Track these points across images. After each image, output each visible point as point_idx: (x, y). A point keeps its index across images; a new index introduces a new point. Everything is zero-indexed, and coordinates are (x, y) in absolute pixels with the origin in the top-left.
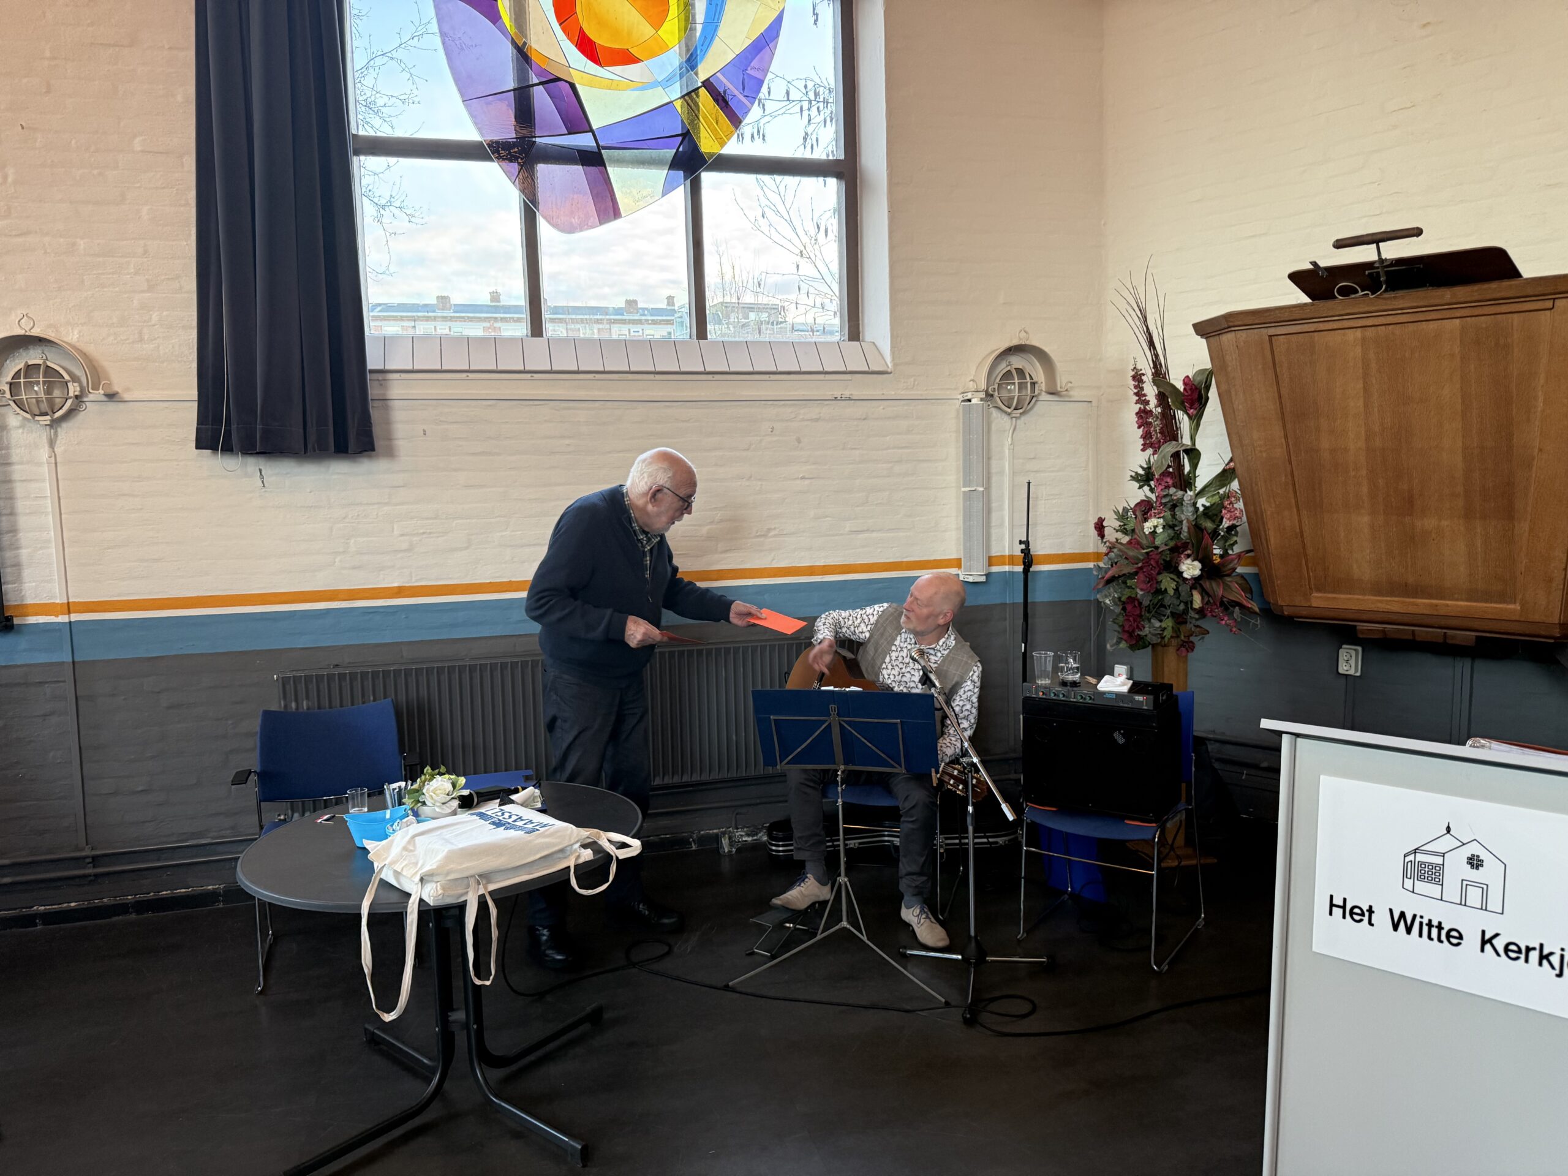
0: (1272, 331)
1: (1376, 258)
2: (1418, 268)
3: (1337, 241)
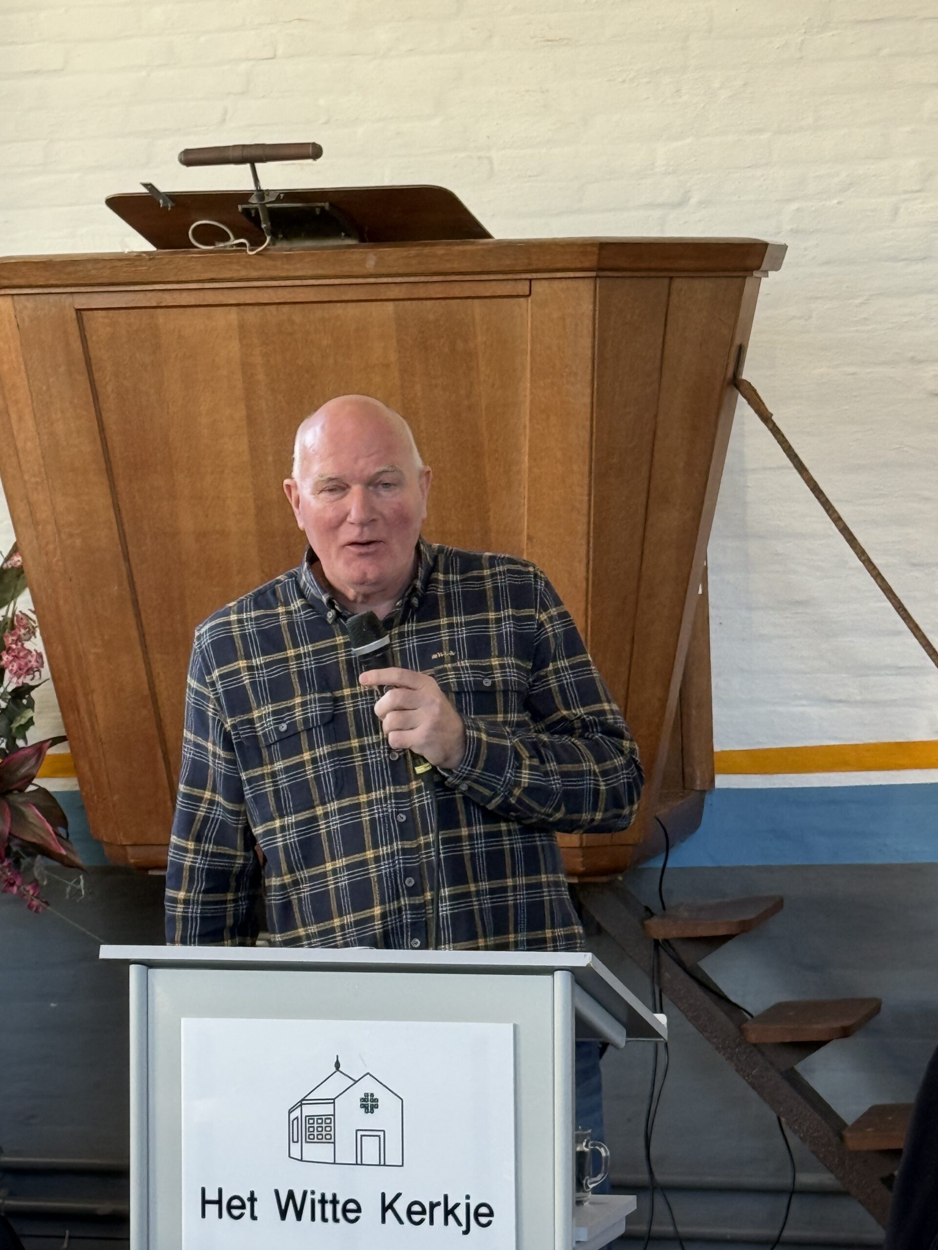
0: (82, 301)
1: (251, 187)
2: (322, 208)
3: (187, 152)
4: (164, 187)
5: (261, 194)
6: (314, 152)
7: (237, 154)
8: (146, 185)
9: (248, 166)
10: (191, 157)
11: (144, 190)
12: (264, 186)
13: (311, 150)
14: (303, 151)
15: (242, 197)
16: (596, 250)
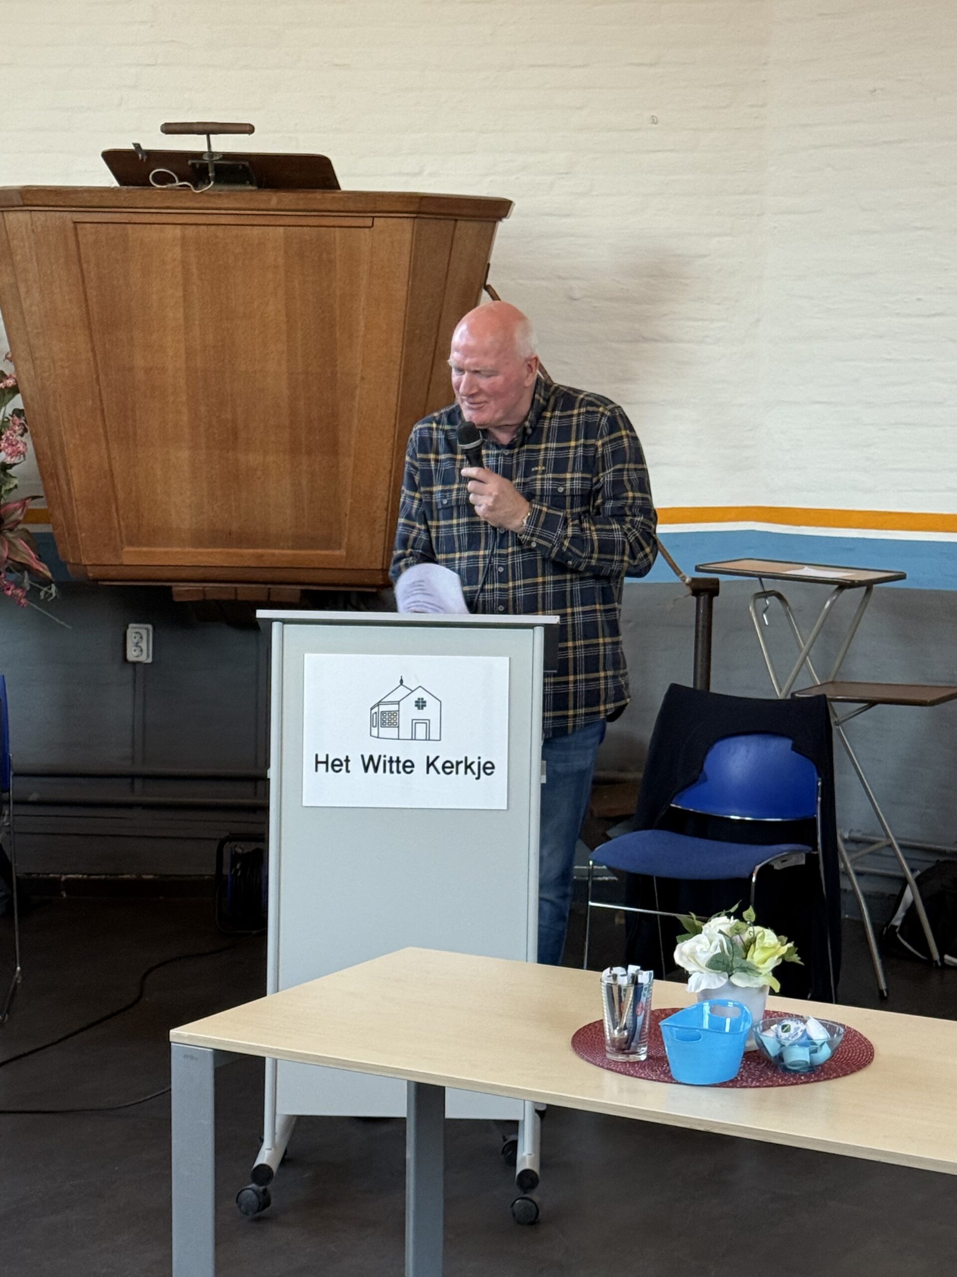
0: (78, 217)
1: (206, 149)
2: (244, 166)
3: (166, 124)
4: (144, 147)
5: (211, 154)
6: (249, 129)
7: (201, 128)
8: (135, 145)
9: (205, 136)
10: (170, 128)
11: (133, 148)
12: (214, 149)
13: (248, 128)
14: (244, 128)
15: (198, 155)
16: (417, 200)
